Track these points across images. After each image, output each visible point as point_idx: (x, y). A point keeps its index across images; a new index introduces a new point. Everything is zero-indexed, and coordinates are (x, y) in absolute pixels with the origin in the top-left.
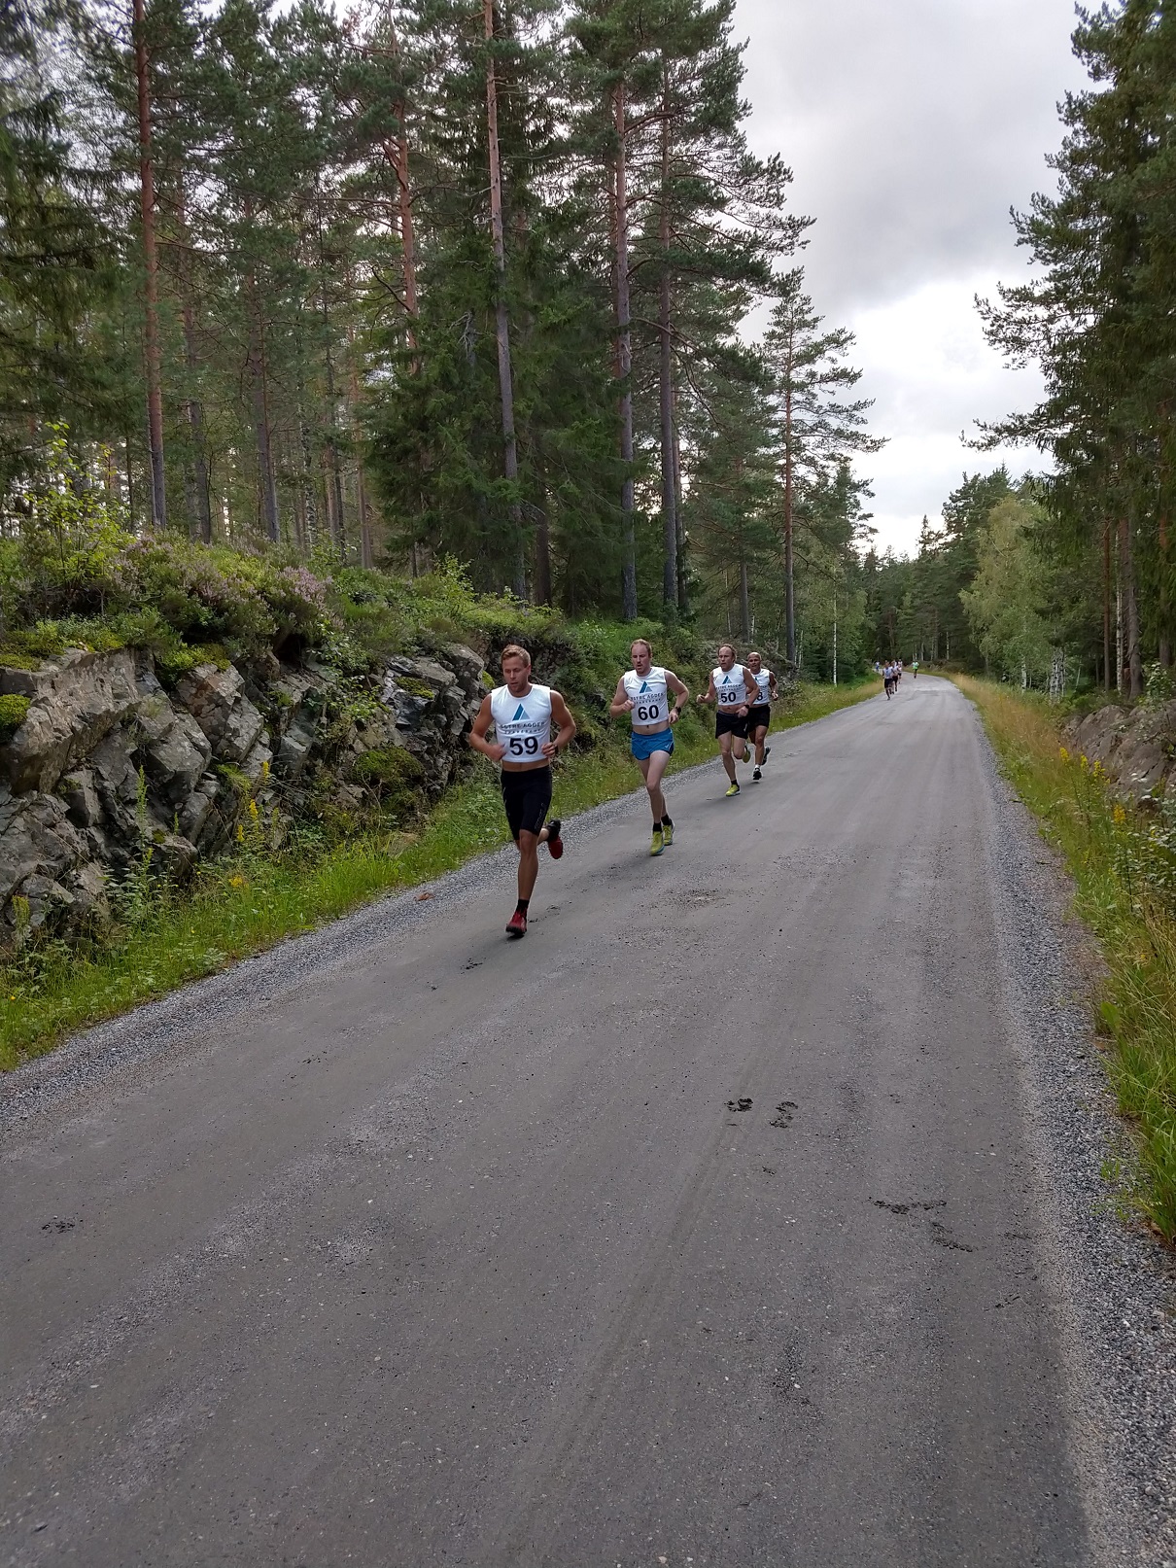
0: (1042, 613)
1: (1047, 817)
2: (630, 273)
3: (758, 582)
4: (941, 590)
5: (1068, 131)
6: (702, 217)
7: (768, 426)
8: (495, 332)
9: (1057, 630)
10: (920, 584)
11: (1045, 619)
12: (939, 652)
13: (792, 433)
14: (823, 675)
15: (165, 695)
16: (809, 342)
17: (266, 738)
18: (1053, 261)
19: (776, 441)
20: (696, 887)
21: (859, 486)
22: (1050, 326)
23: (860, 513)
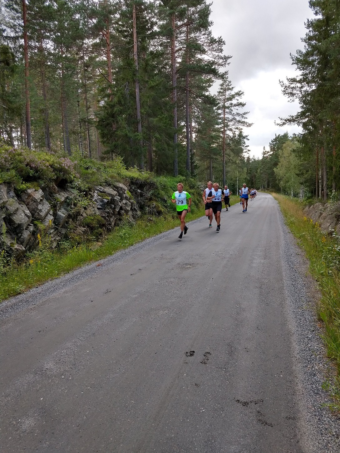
0: (298, 175)
1: (300, 238)
2: (177, 72)
3: (215, 165)
4: (269, 168)
5: (308, 31)
6: (199, 56)
7: (218, 119)
8: (135, 89)
9: (302, 180)
10: (262, 166)
11: (298, 176)
12: (268, 186)
13: (226, 121)
15: (16, 198)
16: (231, 94)
18: (303, 70)
19: (221, 124)
20: (187, 262)
21: (245, 137)
22: (302, 89)
23: (245, 145)
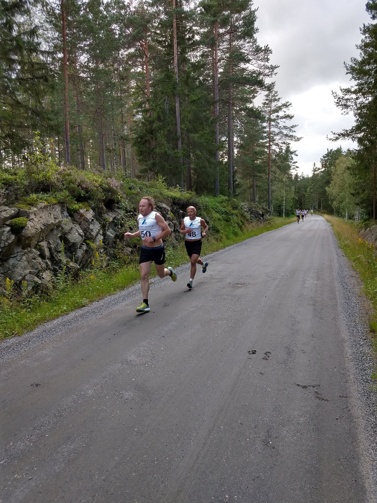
0: (353, 195)
1: (354, 261)
2: (219, 83)
3: (259, 184)
4: (320, 187)
5: (363, 37)
6: (242, 65)
7: (263, 133)
8: (175, 103)
9: (358, 200)
10: (312, 185)
11: (354, 196)
12: (319, 207)
13: (271, 135)
14: (280, 214)
15: (70, 218)
16: (277, 106)
17: (101, 232)
18: (358, 79)
19: (266, 138)
20: (238, 282)
21: (293, 152)
22: (357, 101)
23: (293, 161)
